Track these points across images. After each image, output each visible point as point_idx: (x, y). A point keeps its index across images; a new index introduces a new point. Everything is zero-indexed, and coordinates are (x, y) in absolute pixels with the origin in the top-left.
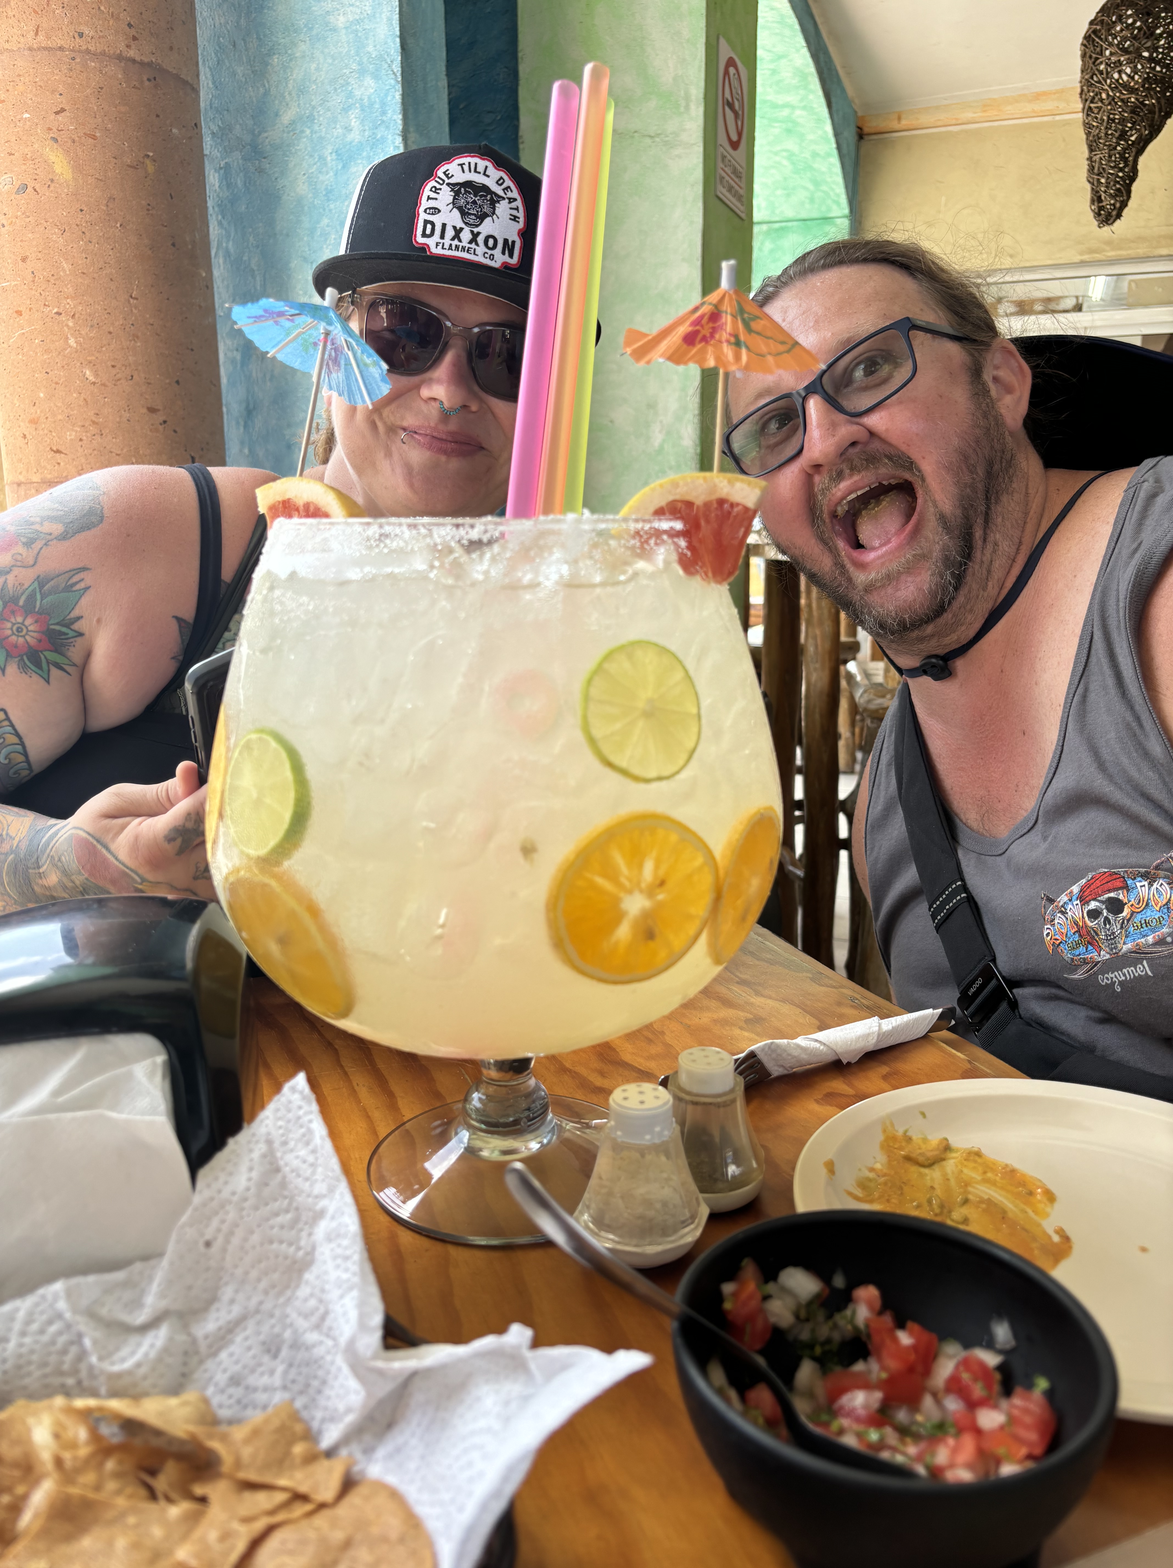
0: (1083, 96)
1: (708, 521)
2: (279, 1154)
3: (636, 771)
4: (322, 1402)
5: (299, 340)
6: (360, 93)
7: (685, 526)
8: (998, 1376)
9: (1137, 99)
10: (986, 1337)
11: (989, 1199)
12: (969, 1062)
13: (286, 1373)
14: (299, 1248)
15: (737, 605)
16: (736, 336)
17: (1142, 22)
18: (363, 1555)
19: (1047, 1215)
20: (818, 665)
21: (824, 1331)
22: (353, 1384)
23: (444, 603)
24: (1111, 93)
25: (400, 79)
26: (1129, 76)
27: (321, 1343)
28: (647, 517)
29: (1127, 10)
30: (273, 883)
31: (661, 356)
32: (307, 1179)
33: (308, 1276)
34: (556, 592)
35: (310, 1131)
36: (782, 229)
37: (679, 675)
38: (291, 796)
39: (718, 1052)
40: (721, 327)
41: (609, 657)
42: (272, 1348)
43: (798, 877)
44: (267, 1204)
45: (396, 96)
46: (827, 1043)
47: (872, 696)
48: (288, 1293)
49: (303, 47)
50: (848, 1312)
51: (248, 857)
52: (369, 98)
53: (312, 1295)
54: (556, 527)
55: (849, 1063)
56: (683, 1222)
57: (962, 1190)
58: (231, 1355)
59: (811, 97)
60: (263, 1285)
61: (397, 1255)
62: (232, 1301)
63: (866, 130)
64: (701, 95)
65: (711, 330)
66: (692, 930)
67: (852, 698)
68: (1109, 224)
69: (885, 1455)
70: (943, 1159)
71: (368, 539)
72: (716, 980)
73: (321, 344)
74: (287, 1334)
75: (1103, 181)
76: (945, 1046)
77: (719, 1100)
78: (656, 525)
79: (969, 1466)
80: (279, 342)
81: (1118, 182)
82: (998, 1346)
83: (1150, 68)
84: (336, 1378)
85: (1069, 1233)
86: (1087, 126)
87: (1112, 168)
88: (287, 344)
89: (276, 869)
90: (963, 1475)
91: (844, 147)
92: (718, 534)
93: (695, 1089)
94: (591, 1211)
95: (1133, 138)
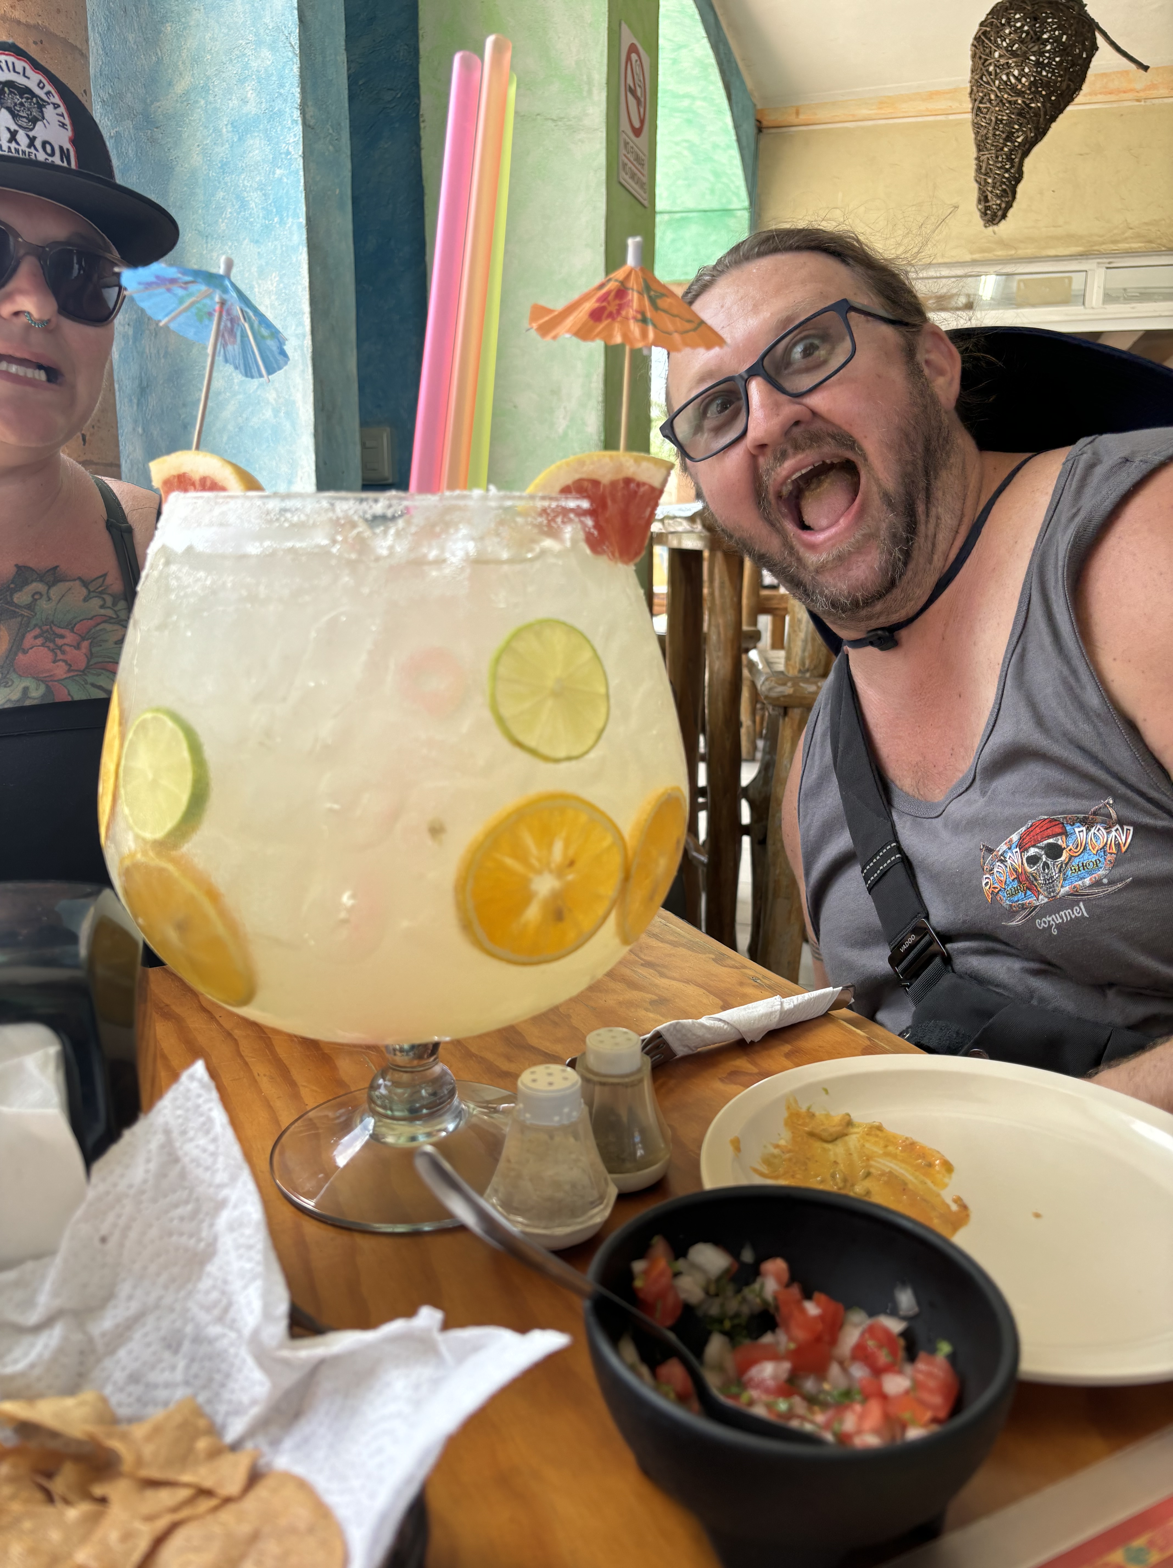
0: (973, 96)
1: (614, 500)
2: (178, 1144)
3: (545, 750)
4: (226, 1395)
5: (194, 310)
6: (256, 64)
7: (591, 505)
8: (902, 1342)
9: (1023, 102)
10: (890, 1305)
11: (890, 1172)
12: (869, 1039)
13: (188, 1367)
14: (200, 1240)
15: (643, 585)
16: (643, 314)
17: (1029, 26)
18: (271, 1547)
19: (945, 1185)
20: (721, 654)
21: (733, 1305)
22: (257, 1375)
23: (346, 579)
24: (999, 95)
25: (298, 52)
26: (1016, 78)
27: (224, 1335)
28: (554, 495)
29: (1015, 14)
30: (171, 867)
31: (568, 331)
32: (207, 1169)
33: (212, 1268)
34: (462, 569)
35: (210, 1120)
36: (683, 219)
37: (587, 654)
38: (188, 777)
39: (626, 1033)
40: (628, 304)
41: (517, 635)
42: (173, 1344)
43: (702, 863)
44: (165, 1196)
45: (294, 68)
46: (731, 1023)
47: (773, 684)
48: (190, 1286)
49: (196, 15)
50: (756, 1286)
51: (144, 840)
52: (266, 70)
53: (214, 1287)
54: (461, 503)
55: (752, 1042)
56: (592, 1203)
57: (864, 1164)
58: (130, 1352)
59: (711, 88)
60: (164, 1278)
61: (301, 1243)
62: (130, 1298)
63: (765, 123)
64: (604, 81)
65: (617, 307)
66: (601, 911)
67: (753, 685)
68: (994, 224)
69: (795, 1424)
70: (846, 1135)
71: (268, 513)
72: (622, 962)
73: (216, 315)
74: (189, 1329)
75: (990, 181)
76: (845, 1024)
77: (627, 1080)
78: (563, 503)
79: (876, 1432)
80: (172, 311)
81: (1004, 183)
82: (902, 1313)
83: (1037, 72)
84: (240, 1370)
85: (967, 1200)
86: (977, 126)
87: (999, 168)
88: (180, 313)
89: (174, 853)
90: (870, 1440)
91: (744, 140)
92: (625, 514)
93: (603, 1069)
94: (500, 1195)
95: (1019, 140)
